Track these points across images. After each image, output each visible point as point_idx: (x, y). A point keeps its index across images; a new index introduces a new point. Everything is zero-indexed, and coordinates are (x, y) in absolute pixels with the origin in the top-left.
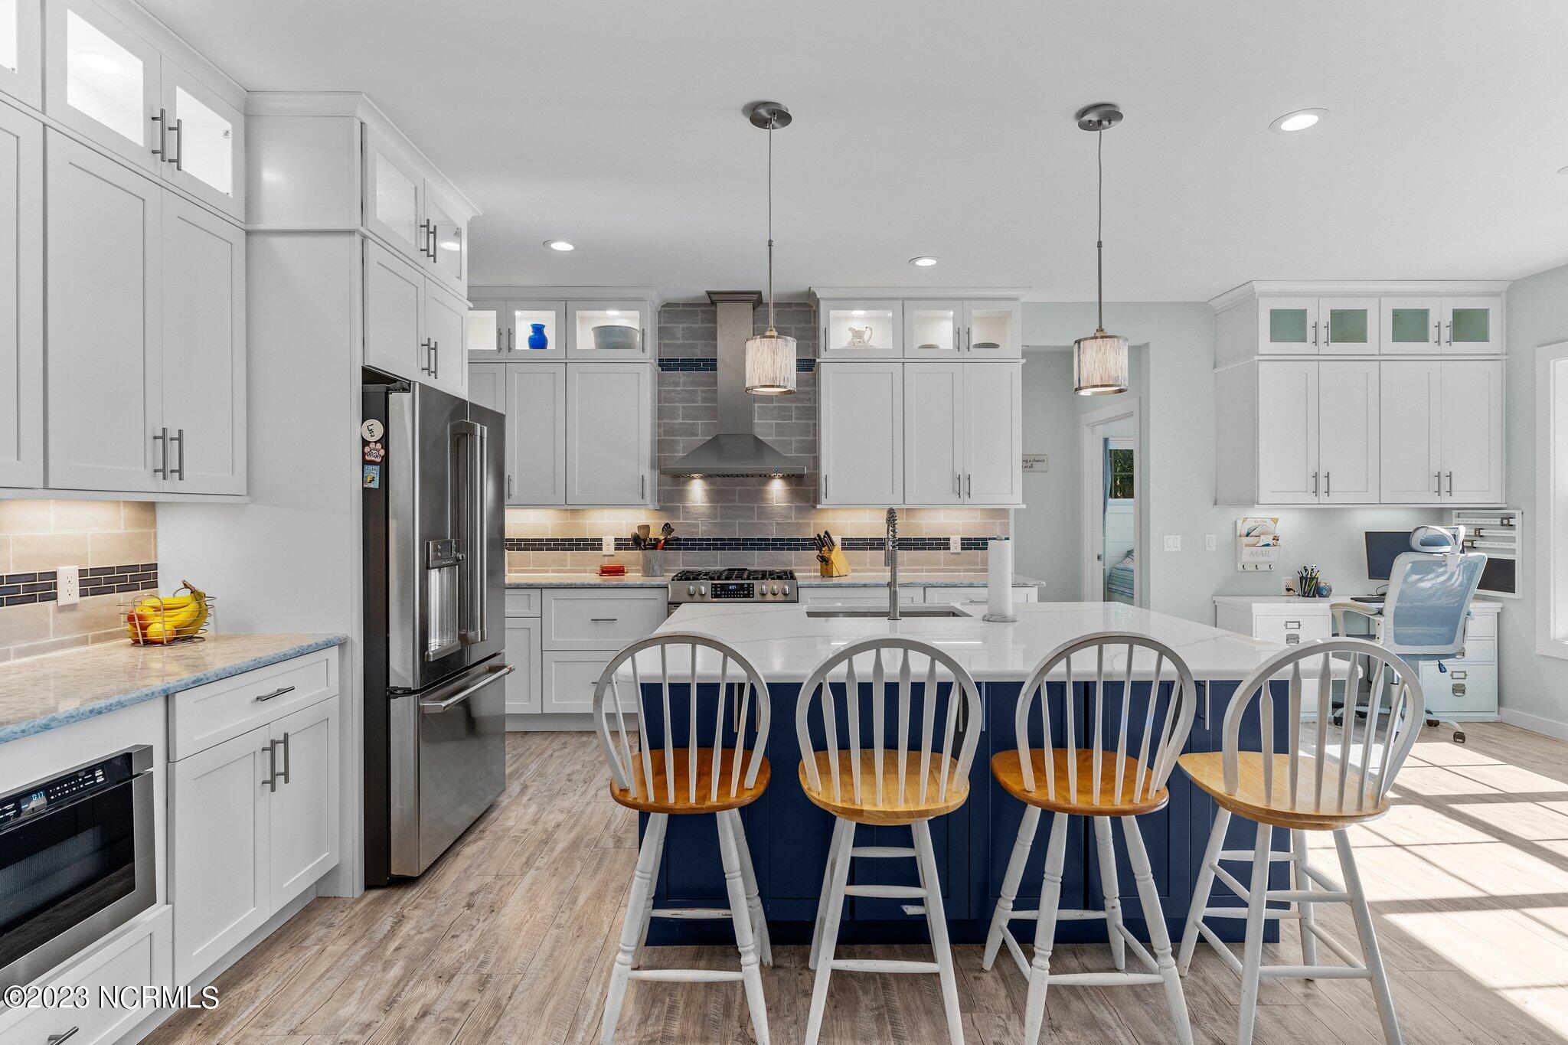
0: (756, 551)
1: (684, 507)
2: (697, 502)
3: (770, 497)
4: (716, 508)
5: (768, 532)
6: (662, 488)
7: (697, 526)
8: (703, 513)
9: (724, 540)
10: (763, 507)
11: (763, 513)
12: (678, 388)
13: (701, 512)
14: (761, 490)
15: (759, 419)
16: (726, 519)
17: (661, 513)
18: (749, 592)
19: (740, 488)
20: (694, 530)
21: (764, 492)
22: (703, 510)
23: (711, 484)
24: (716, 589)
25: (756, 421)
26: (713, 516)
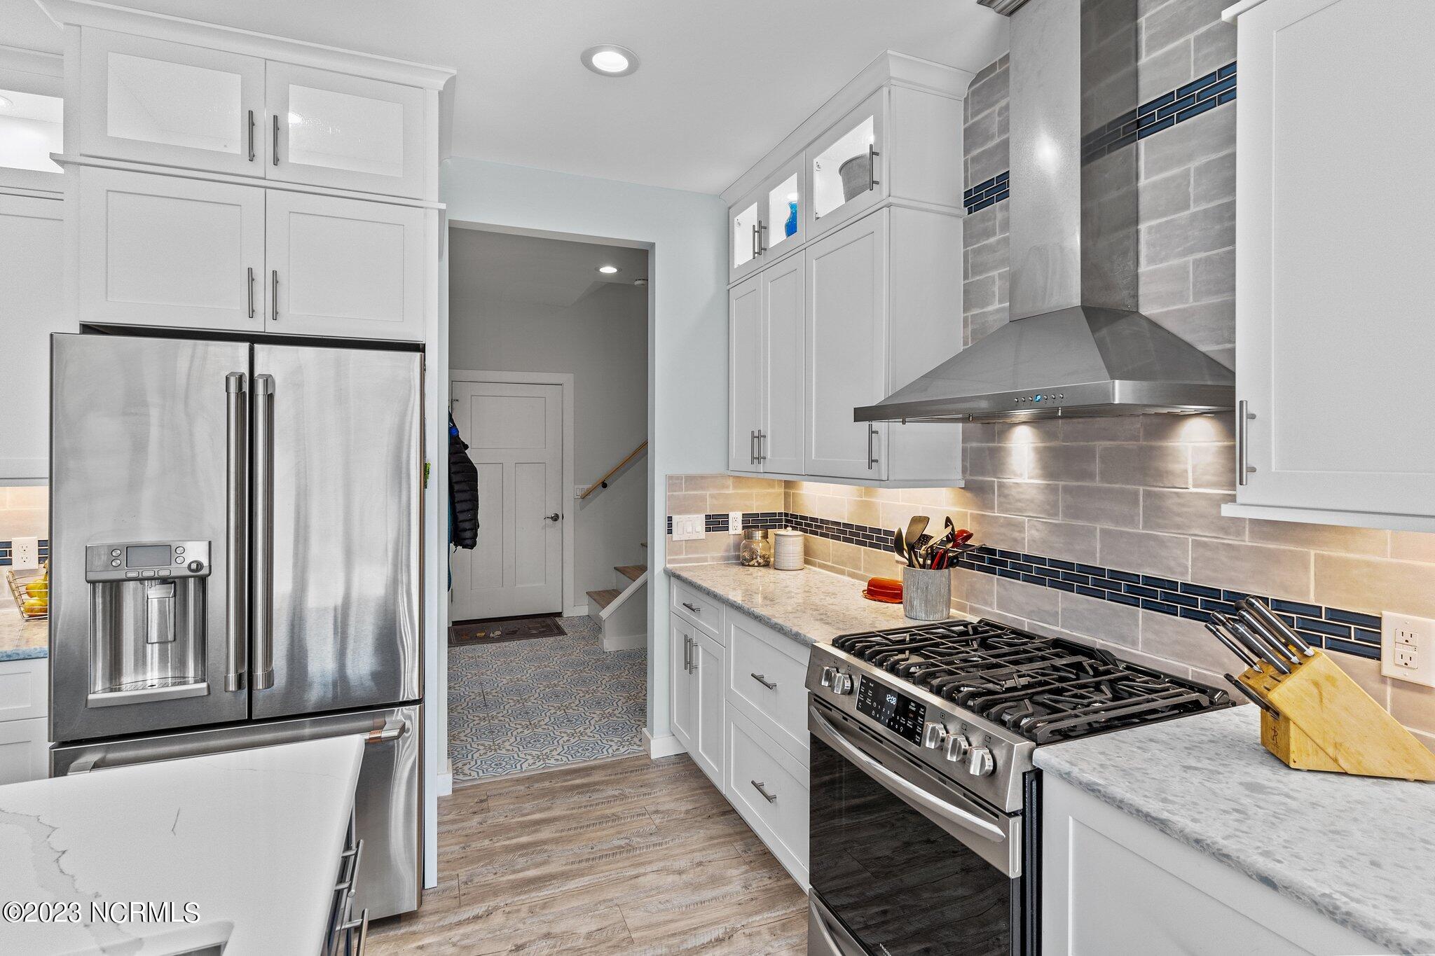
0: (1140, 610)
1: (1001, 486)
2: (1021, 475)
3: (1176, 467)
4: (1052, 490)
5: (1172, 564)
6: (968, 445)
7: (1019, 527)
8: (1032, 501)
9: (1069, 565)
10: (1160, 496)
11: (1156, 510)
12: (992, 240)
13: (1027, 497)
14: (1152, 448)
15: (1151, 260)
16: (1076, 517)
17: (969, 495)
18: (915, 726)
19: (1108, 443)
20: (1016, 535)
21: (1162, 453)
22: (1032, 494)
23: (1048, 435)
24: (866, 692)
25: (1144, 268)
26: (1051, 509)
